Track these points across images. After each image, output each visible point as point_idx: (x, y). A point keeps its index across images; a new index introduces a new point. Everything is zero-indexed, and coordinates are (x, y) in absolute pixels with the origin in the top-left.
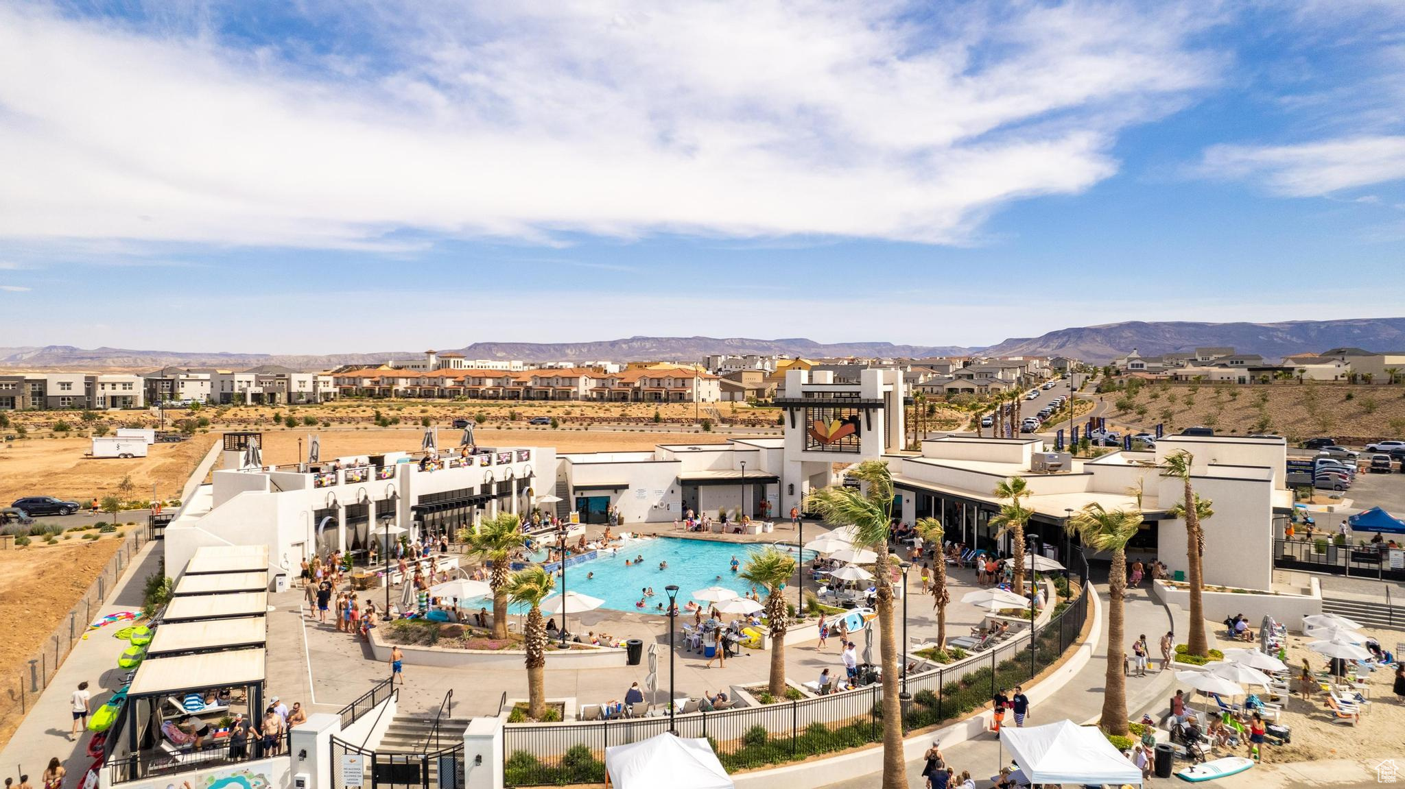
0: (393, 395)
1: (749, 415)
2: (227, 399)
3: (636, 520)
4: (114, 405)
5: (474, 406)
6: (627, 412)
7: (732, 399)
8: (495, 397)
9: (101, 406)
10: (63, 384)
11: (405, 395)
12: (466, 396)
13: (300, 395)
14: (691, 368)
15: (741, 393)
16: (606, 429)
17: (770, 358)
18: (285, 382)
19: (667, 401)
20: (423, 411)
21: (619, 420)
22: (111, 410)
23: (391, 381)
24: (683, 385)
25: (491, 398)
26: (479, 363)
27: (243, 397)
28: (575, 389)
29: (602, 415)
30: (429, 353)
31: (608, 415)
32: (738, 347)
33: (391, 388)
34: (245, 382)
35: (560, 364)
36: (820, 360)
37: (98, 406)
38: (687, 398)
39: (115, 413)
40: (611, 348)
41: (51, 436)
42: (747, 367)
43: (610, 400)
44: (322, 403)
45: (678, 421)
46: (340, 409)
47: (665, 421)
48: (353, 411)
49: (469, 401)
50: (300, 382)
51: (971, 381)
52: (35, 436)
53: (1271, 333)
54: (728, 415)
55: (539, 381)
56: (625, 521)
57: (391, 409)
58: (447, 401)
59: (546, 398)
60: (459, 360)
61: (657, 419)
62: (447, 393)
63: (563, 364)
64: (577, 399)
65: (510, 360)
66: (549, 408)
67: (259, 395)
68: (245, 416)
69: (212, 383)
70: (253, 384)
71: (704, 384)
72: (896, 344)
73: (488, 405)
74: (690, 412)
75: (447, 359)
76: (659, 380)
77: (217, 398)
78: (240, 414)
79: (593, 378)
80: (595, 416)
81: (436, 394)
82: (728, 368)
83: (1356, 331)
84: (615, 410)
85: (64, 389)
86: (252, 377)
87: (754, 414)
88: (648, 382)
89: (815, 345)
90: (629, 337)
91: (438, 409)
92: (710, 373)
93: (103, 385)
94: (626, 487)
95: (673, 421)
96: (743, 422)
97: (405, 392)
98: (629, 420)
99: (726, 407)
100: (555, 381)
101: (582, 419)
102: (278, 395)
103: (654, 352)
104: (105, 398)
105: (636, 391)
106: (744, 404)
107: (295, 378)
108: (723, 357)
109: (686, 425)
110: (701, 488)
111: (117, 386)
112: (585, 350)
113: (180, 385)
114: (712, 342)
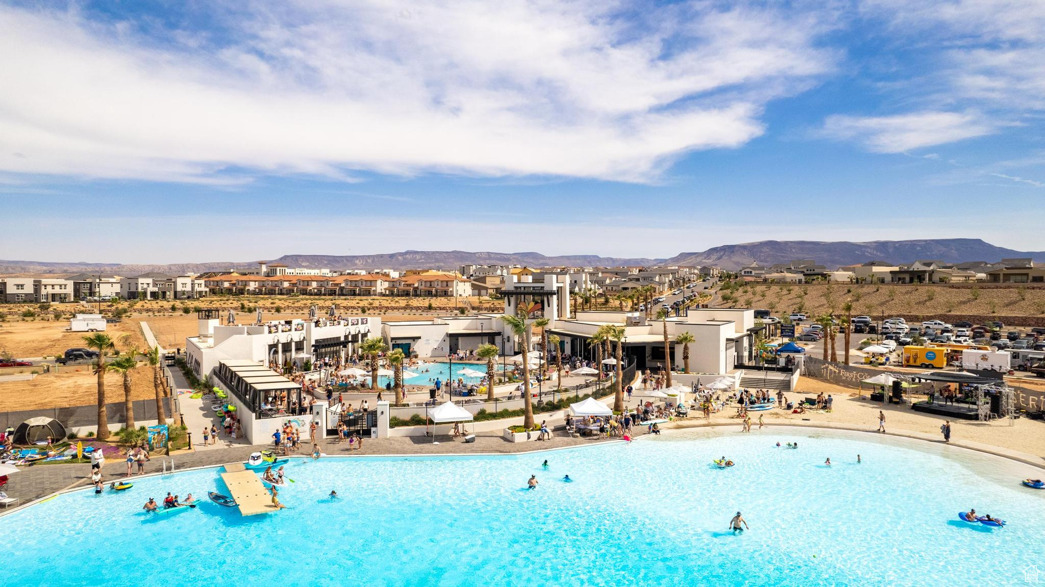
0: (246, 293)
1: (490, 304)
2: (133, 295)
3: (424, 356)
4: (53, 300)
5: (307, 300)
6: (410, 303)
7: (479, 295)
8: (319, 294)
9: (45, 301)
10: (18, 285)
11: (254, 293)
12: (299, 294)
13: (183, 293)
14: (452, 274)
15: (485, 291)
16: (396, 314)
17: (507, 268)
18: (173, 284)
19: (436, 296)
20: (272, 303)
21: (405, 308)
22: (52, 303)
23: (244, 283)
24: (447, 285)
25: (316, 294)
26: (298, 270)
27: (145, 294)
28: (374, 289)
29: (394, 305)
30: (261, 263)
31: (397, 305)
32: (485, 259)
33: (245, 288)
34: (145, 284)
35: (356, 271)
36: (541, 269)
37: (42, 301)
38: (449, 294)
39: (56, 305)
40: (391, 259)
41: (23, 320)
42: (490, 273)
43: (398, 296)
44: (199, 299)
45: (444, 309)
46: (215, 302)
47: (435, 309)
48: (224, 303)
49: (301, 297)
50: (183, 284)
51: (638, 283)
52: (13, 320)
53: (863, 249)
54: (477, 305)
55: (349, 283)
56: (419, 356)
57: (251, 302)
58: (285, 297)
59: (354, 294)
60: (284, 269)
61: (430, 308)
62: (284, 291)
63: (358, 271)
64: (375, 295)
65: (320, 269)
66: (357, 301)
67: (155, 292)
68: (150, 307)
69: (121, 285)
70: (151, 285)
71: (461, 284)
72: (601, 256)
73: (316, 299)
74: (452, 304)
75: (275, 268)
76: (431, 282)
77: (126, 295)
78: (146, 306)
79: (386, 281)
80: (389, 305)
81: (277, 292)
82: (478, 274)
83: (918, 248)
84: (402, 302)
85: (19, 289)
86: (150, 281)
87: (493, 304)
88: (423, 284)
89: (543, 257)
90: (403, 251)
91: (282, 302)
92: (465, 277)
93: (45, 286)
94: (419, 338)
95: (441, 309)
96: (486, 309)
97: (255, 291)
98: (412, 308)
99: (475, 300)
100: (360, 283)
101: (380, 308)
102: (168, 293)
103: (422, 262)
104: (47, 295)
105: (416, 289)
106: (487, 298)
107: (180, 281)
108: (474, 266)
109: (449, 311)
110: (460, 338)
111: (55, 287)
112: (370, 261)
113: (97, 286)
114: (467, 255)
